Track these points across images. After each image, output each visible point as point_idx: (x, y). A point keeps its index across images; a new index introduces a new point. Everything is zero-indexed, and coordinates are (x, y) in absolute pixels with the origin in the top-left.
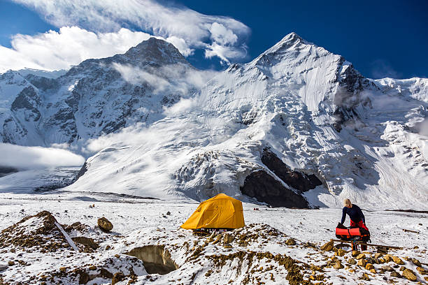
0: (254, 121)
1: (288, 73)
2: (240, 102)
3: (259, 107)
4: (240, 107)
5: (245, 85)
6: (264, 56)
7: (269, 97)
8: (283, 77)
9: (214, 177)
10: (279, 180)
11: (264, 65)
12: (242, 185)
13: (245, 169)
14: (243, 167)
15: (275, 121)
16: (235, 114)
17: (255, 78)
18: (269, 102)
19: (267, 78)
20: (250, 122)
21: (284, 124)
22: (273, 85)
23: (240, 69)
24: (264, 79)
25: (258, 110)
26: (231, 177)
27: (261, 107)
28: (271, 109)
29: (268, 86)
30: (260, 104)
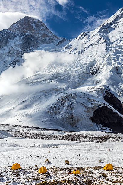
0: (98, 72)
1: (120, 37)
2: (88, 59)
3: (101, 62)
4: (88, 62)
5: (91, 47)
6: (103, 25)
7: (108, 55)
8: (117, 40)
9: (73, 112)
10: (117, 112)
11: (104, 33)
12: (92, 116)
13: (93, 106)
14: (92, 104)
15: (112, 71)
16: (85, 68)
17: (98, 42)
18: (108, 58)
19: (106, 41)
20: (95, 73)
21: (118, 73)
22: (110, 46)
23: (87, 36)
24: (104, 43)
25: (101, 64)
26: (85, 111)
27: (103, 62)
28: (109, 63)
29: (107, 47)
30: (102, 60)
